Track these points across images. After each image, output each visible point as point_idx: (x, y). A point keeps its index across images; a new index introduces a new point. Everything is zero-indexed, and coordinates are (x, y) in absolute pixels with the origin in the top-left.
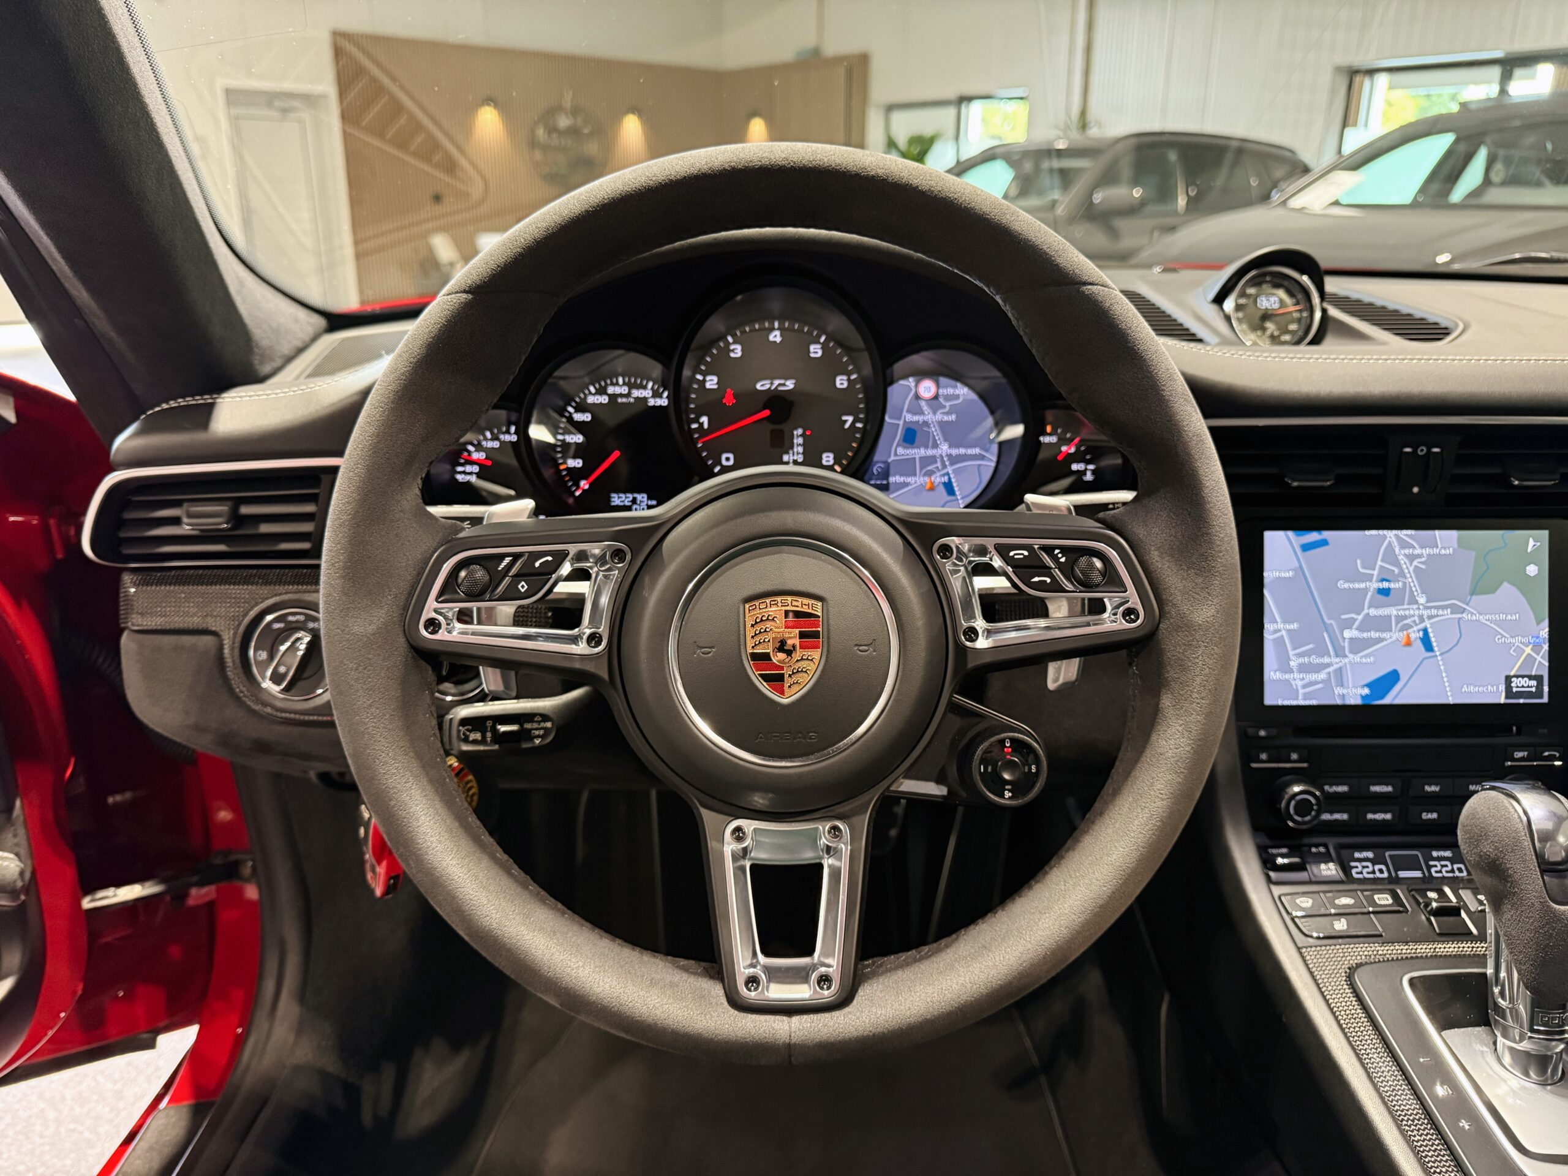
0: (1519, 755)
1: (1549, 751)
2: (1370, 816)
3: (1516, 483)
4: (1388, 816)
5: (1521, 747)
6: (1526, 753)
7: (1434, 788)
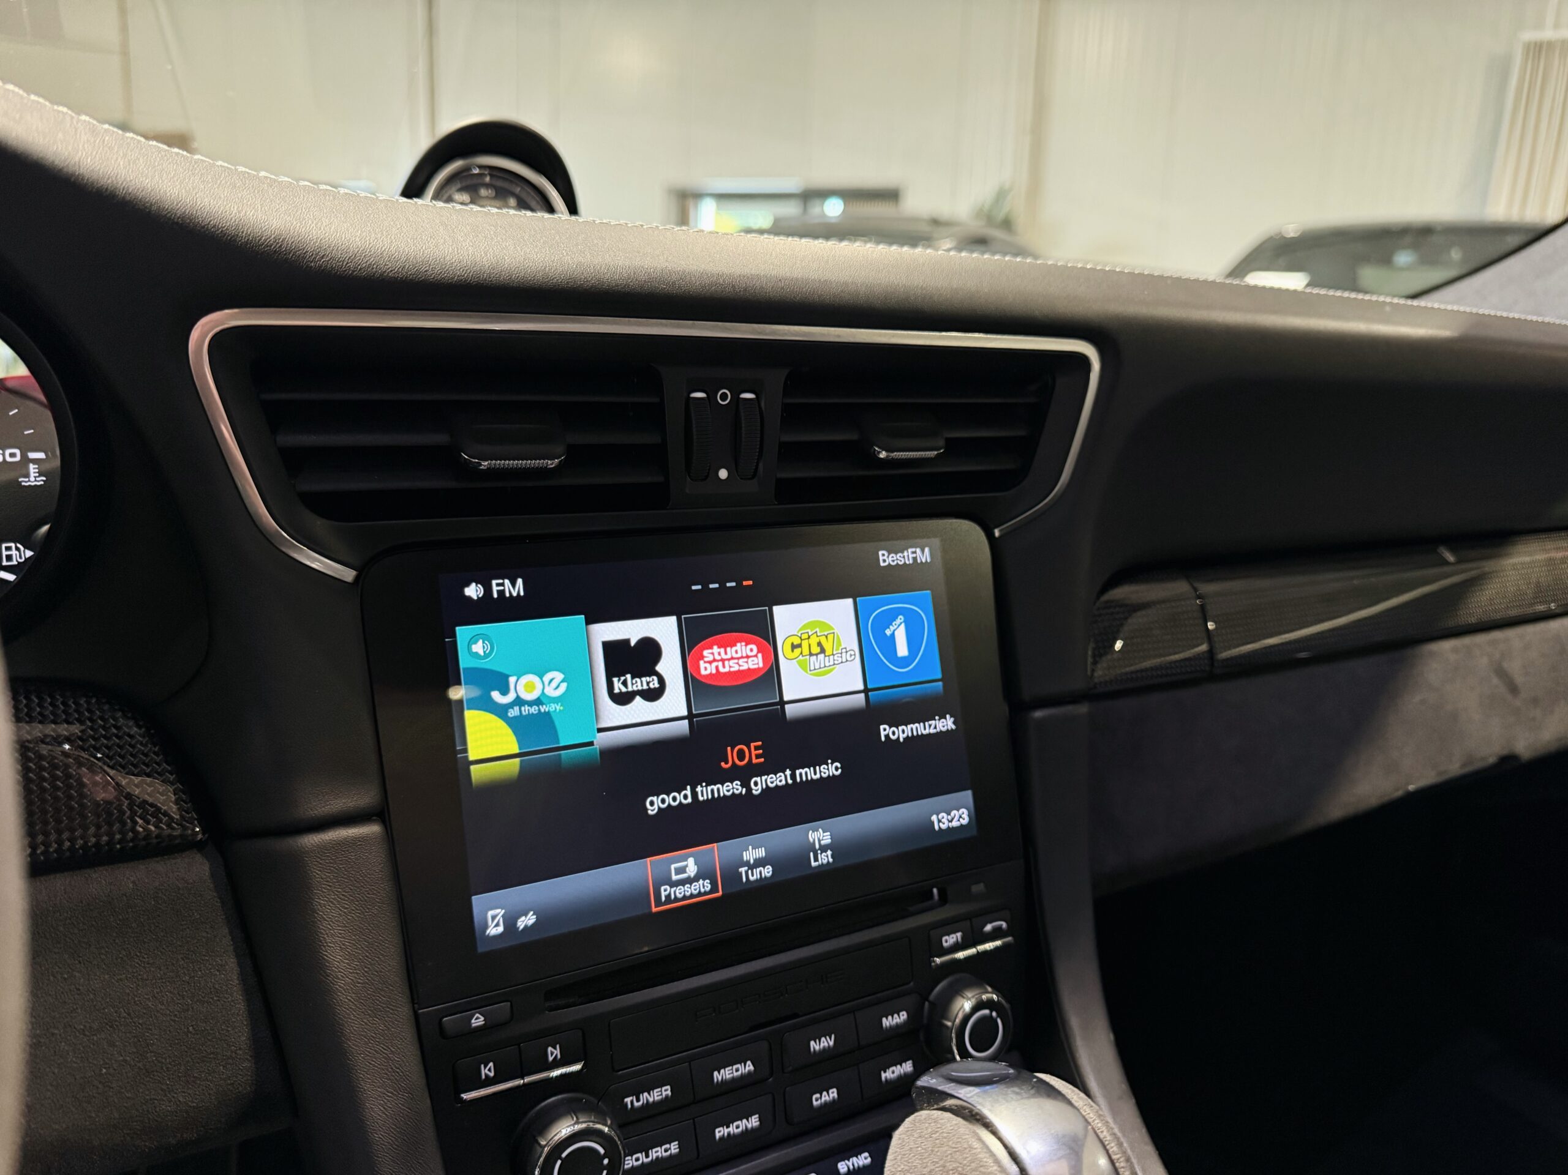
1: (991, 922)
2: (720, 1132)
3: (883, 455)
4: (754, 1122)
5: (948, 926)
6: (959, 935)
7: (827, 1042)
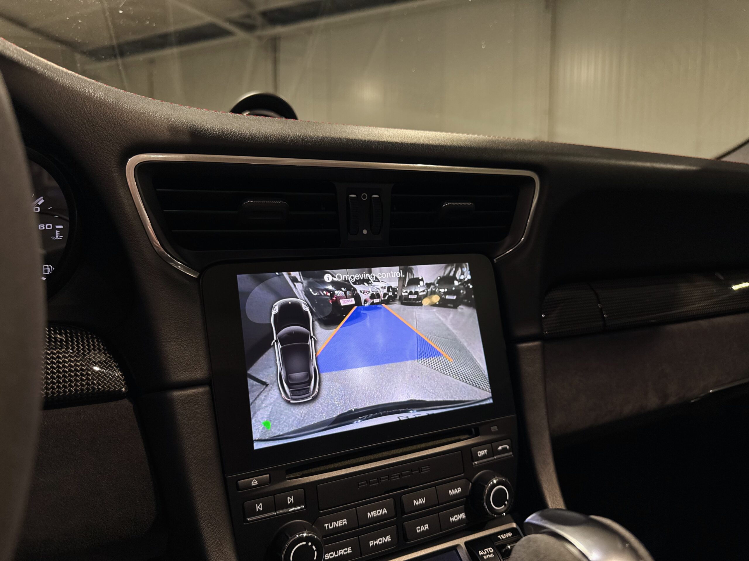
0: (481, 453)
